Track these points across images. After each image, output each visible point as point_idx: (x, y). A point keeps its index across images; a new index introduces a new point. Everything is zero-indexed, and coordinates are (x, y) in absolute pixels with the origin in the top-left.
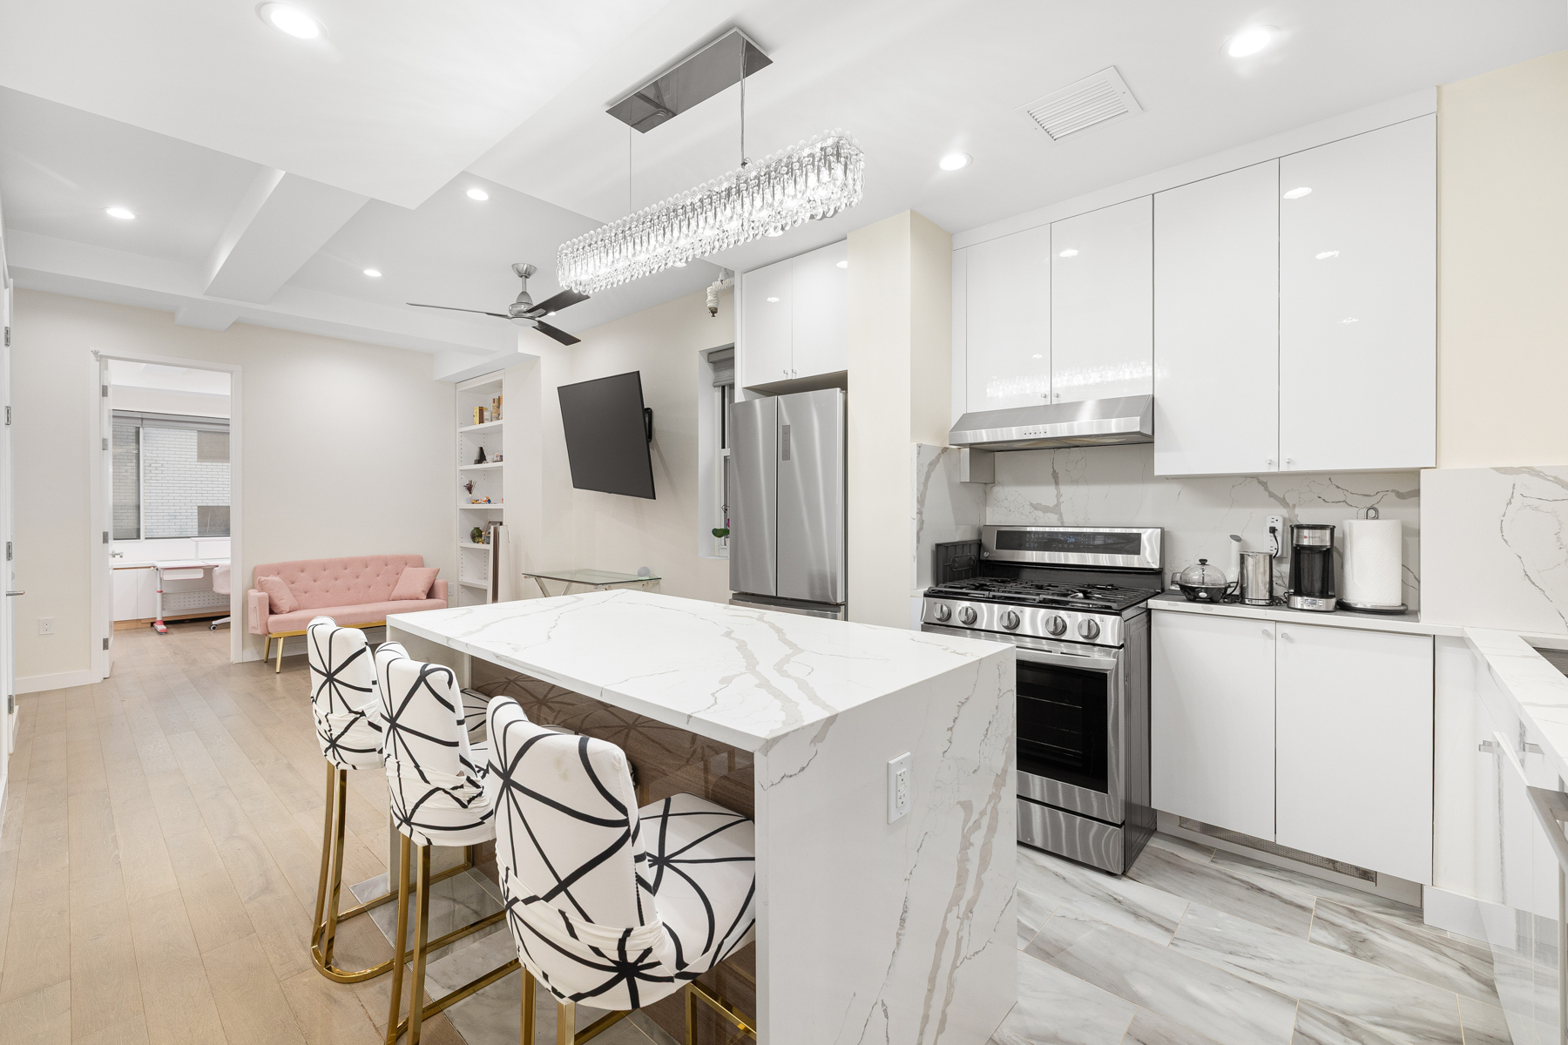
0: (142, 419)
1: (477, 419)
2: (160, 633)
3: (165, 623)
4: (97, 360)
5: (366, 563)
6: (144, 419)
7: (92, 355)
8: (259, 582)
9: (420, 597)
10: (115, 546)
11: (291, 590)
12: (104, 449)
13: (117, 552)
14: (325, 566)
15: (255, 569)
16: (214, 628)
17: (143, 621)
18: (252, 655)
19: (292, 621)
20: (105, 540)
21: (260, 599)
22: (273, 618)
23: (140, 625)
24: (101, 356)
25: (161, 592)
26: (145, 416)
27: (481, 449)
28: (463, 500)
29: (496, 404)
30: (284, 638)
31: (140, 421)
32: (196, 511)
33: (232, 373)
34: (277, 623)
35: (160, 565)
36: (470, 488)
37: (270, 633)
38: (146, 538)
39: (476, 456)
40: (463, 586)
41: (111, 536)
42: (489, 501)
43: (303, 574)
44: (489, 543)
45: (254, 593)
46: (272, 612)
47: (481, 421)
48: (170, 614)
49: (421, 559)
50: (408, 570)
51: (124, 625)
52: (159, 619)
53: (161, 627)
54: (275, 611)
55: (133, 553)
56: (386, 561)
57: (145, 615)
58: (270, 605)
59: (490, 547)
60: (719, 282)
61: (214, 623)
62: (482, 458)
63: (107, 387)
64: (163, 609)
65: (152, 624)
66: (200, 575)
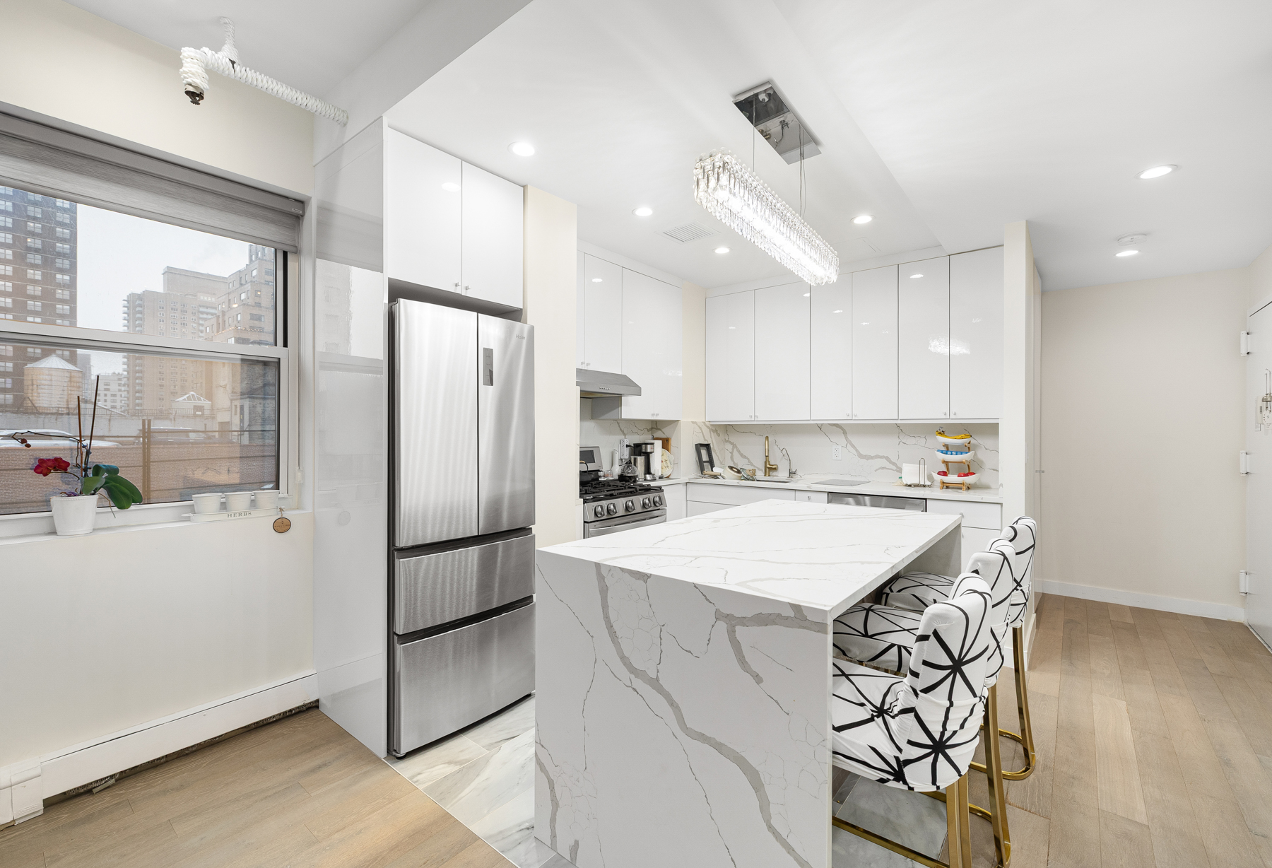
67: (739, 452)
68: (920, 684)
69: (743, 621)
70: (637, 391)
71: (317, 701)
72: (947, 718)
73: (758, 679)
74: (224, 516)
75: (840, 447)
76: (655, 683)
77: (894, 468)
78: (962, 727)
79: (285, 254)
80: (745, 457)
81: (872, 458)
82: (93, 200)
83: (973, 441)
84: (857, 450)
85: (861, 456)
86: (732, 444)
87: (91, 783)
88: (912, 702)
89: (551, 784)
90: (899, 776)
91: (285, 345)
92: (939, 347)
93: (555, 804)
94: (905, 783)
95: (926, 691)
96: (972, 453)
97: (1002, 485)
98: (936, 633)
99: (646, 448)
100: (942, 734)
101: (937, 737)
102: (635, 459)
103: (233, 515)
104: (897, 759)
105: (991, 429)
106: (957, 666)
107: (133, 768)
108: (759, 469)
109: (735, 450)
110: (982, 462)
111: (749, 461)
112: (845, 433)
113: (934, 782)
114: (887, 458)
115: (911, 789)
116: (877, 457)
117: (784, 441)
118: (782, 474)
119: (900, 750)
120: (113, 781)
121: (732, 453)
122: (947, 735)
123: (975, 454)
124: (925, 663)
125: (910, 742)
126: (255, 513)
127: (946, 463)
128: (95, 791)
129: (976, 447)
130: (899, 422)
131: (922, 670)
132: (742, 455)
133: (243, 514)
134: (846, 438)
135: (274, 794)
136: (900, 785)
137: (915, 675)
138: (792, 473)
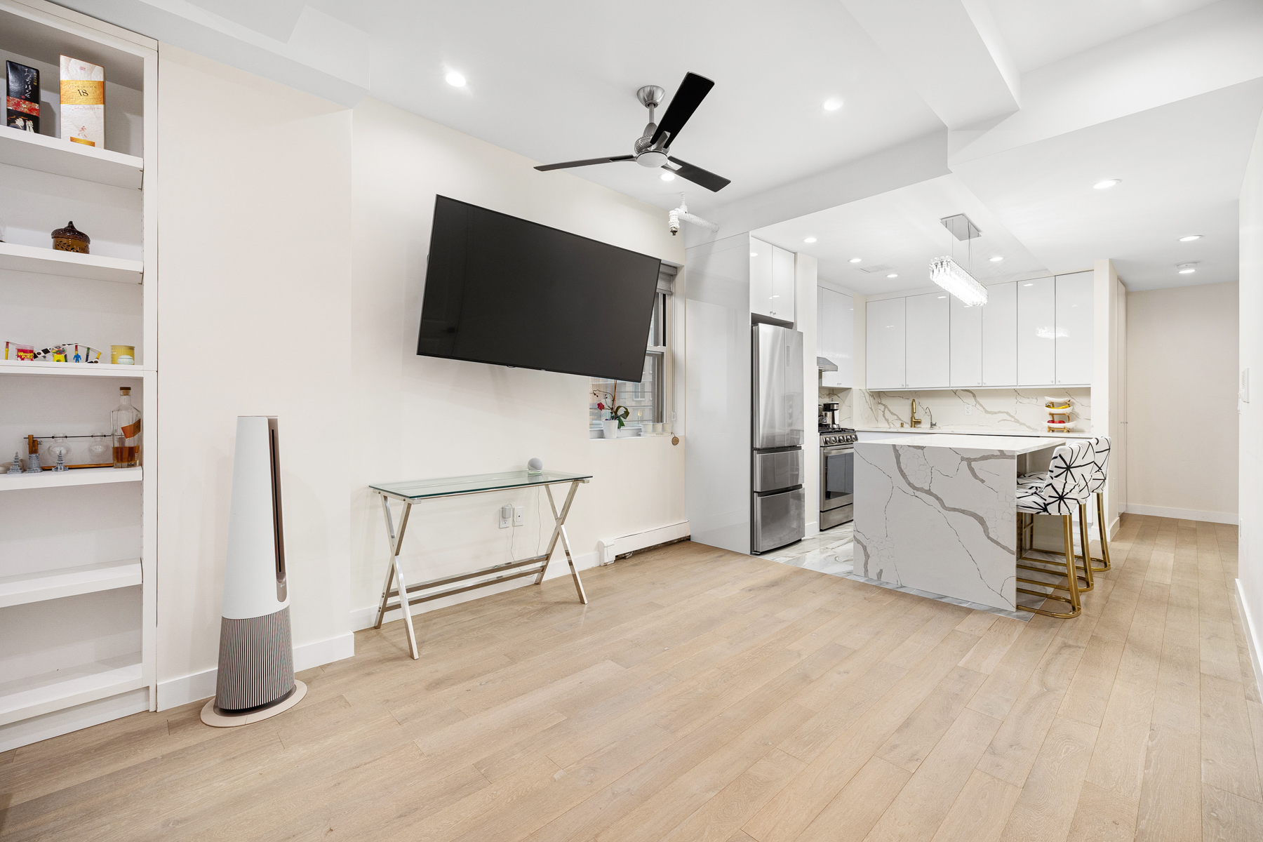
67: (890, 411)
68: (1053, 475)
69: (975, 460)
70: (835, 369)
71: (690, 536)
72: (1064, 487)
73: (983, 481)
74: (654, 434)
75: (970, 406)
76: (929, 492)
77: (1013, 420)
78: (1070, 491)
79: (664, 296)
80: (895, 414)
81: (995, 413)
83: (1072, 400)
84: (984, 408)
85: (987, 412)
86: (884, 405)
88: (1051, 481)
89: (865, 548)
90: (1045, 510)
91: (664, 345)
92: (1045, 333)
93: (867, 556)
94: (1048, 512)
95: (1056, 477)
96: (1071, 407)
97: (1093, 426)
98: (1060, 456)
99: (833, 407)
100: (1063, 493)
101: (1061, 494)
102: (826, 415)
103: (658, 434)
104: (1044, 503)
105: (1086, 391)
106: (1068, 468)
108: (906, 423)
109: (886, 409)
110: (1078, 414)
111: (898, 417)
112: (974, 396)
113: (1059, 511)
114: (1007, 413)
115: (1050, 514)
116: (1000, 412)
117: (925, 402)
118: (925, 426)
119: (1045, 500)
120: (631, 555)
121: (884, 412)
122: (1064, 494)
123: (1073, 409)
124: (1056, 467)
125: (1050, 496)
126: (664, 434)
127: (1052, 415)
129: (1073, 403)
130: (1018, 387)
131: (1055, 469)
132: (892, 413)
133: (661, 434)
134: (975, 399)
136: (1046, 513)
137: (1052, 472)
138: (932, 425)
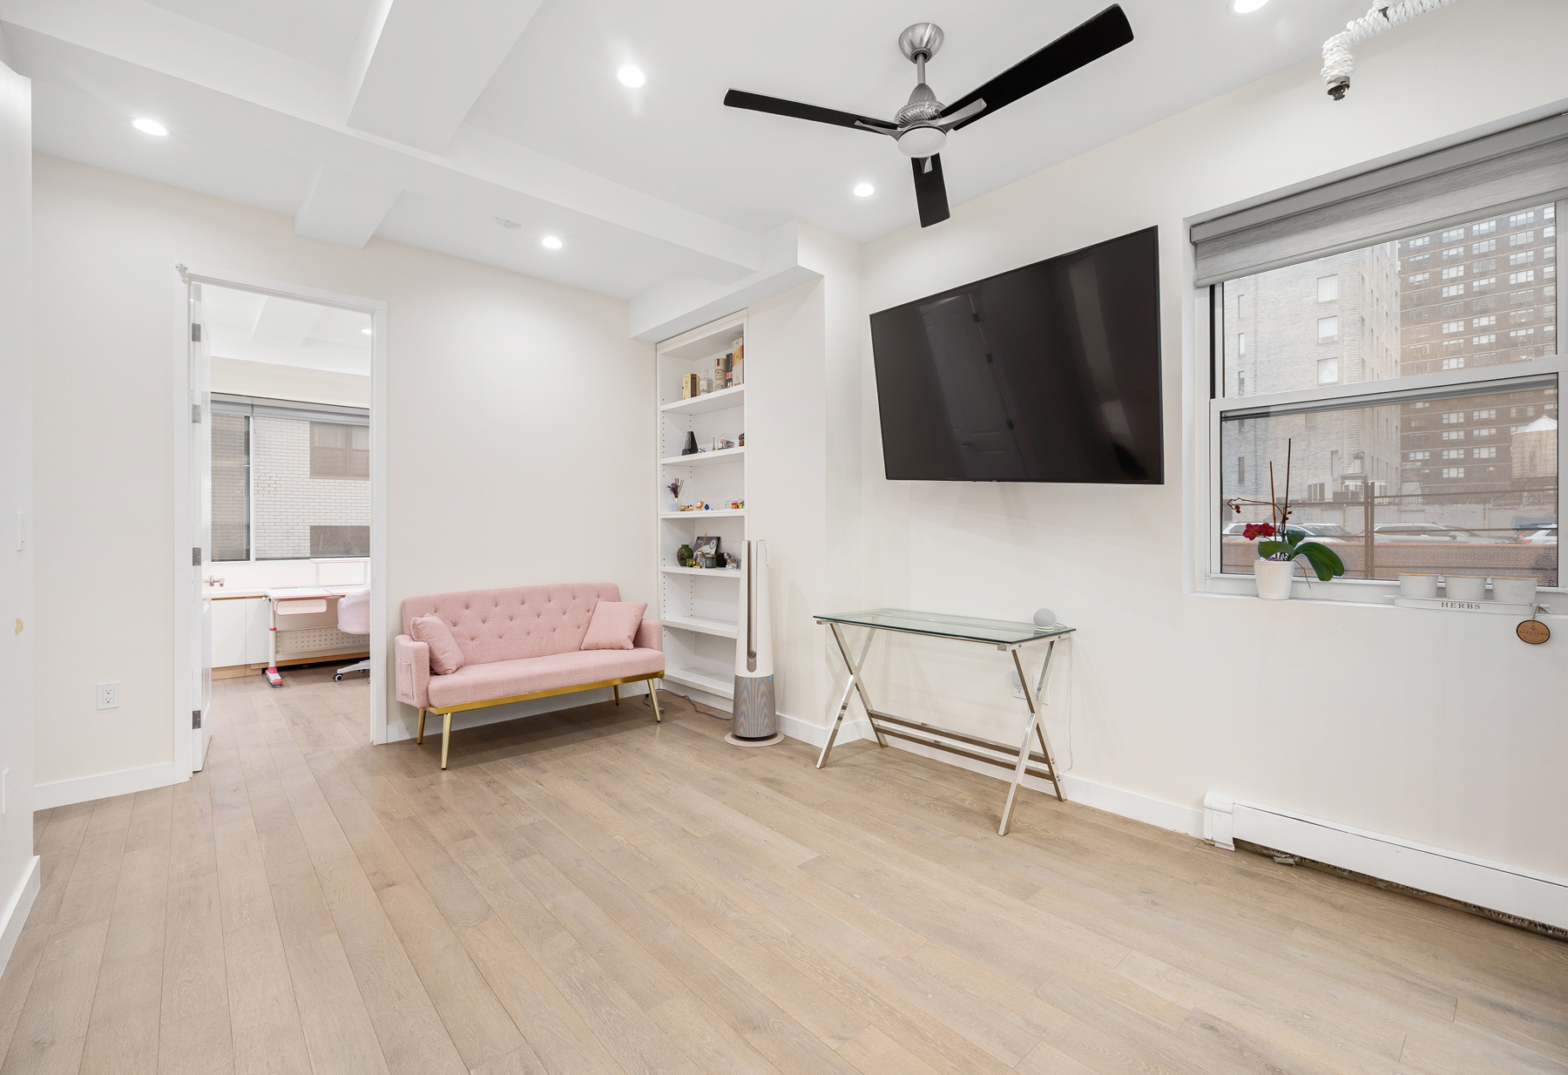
0: (253, 406)
1: (688, 391)
2: (274, 685)
3: (280, 669)
4: (184, 281)
5: (548, 595)
6: (254, 406)
7: (177, 273)
8: (414, 625)
9: (625, 645)
10: (210, 569)
11: (454, 636)
12: (194, 421)
13: (216, 578)
14: (496, 600)
15: (404, 604)
16: (339, 679)
17: (252, 667)
18: (399, 732)
19: (462, 688)
20: (197, 559)
21: (417, 652)
22: (437, 682)
23: (249, 672)
24: (192, 277)
25: (275, 629)
26: (256, 402)
27: (692, 433)
28: (666, 508)
29: (721, 367)
30: (452, 713)
31: (250, 408)
32: (309, 531)
33: (372, 314)
34: (445, 691)
35: (274, 594)
36: (675, 490)
37: (431, 706)
38: (257, 559)
39: (683, 443)
40: (667, 628)
41: (206, 555)
42: (707, 507)
43: (467, 612)
44: (738, 567)
45: (404, 641)
46: (434, 672)
47: (694, 394)
48: (285, 657)
49: (616, 589)
50: (602, 605)
51: (230, 674)
52: (272, 665)
53: (274, 677)
54: (437, 669)
55: (238, 577)
56: (573, 593)
57: (255, 659)
58: (431, 660)
59: (742, 573)
60: (1373, 15)
61: (340, 671)
62: (692, 448)
63: (199, 326)
64: (277, 652)
65: (264, 671)
66: (321, 608)
74: (1436, 604)
82: (1296, 257)
87: (1273, 850)
103: (1449, 605)
107: (1314, 861)
120: (1291, 861)
126: (1486, 607)
128: (1277, 859)
133: (1466, 606)
135: (1415, 984)
